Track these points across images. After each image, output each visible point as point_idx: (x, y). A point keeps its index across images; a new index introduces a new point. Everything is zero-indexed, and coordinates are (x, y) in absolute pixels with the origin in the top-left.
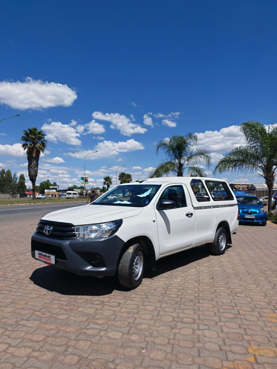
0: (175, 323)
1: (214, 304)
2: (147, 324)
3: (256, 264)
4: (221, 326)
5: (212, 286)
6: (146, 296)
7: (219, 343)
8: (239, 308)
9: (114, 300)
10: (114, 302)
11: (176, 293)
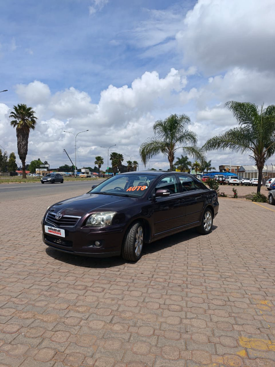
0: (161, 310)
1: (203, 290)
2: (131, 311)
3: (245, 246)
4: (210, 315)
5: (201, 269)
6: (131, 280)
7: (208, 333)
8: (228, 294)
9: (97, 285)
10: (98, 287)
11: (164, 277)
